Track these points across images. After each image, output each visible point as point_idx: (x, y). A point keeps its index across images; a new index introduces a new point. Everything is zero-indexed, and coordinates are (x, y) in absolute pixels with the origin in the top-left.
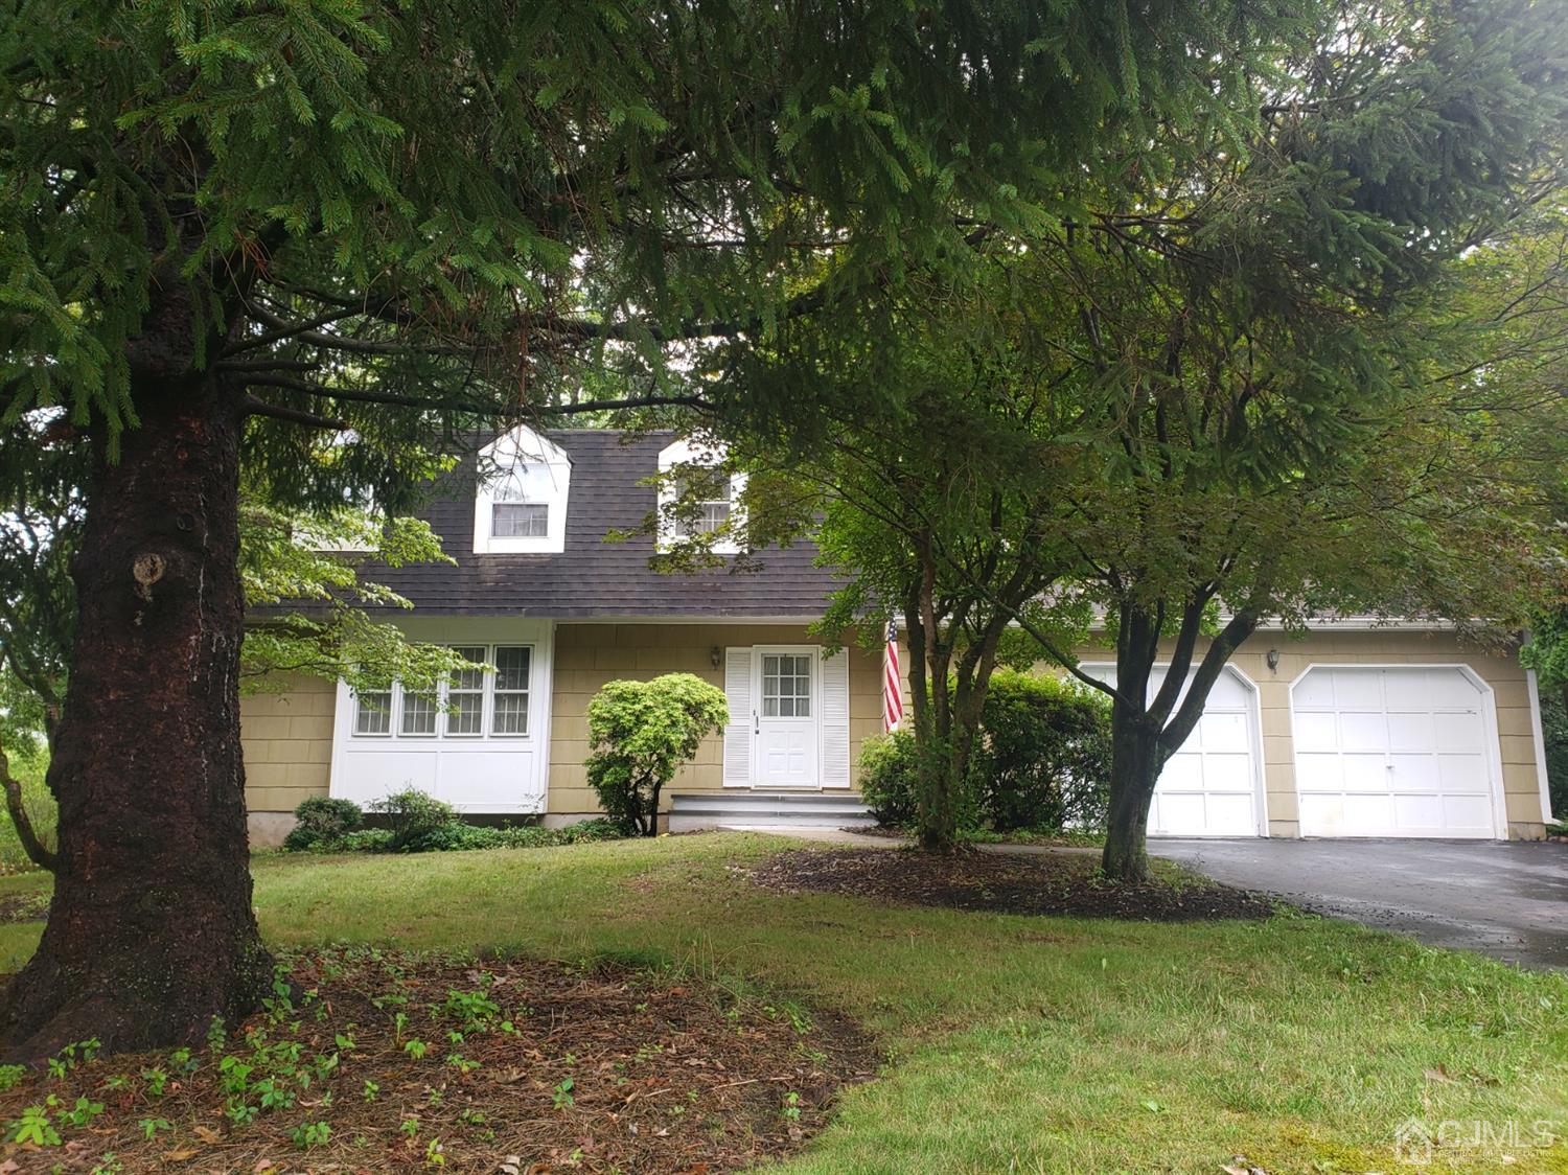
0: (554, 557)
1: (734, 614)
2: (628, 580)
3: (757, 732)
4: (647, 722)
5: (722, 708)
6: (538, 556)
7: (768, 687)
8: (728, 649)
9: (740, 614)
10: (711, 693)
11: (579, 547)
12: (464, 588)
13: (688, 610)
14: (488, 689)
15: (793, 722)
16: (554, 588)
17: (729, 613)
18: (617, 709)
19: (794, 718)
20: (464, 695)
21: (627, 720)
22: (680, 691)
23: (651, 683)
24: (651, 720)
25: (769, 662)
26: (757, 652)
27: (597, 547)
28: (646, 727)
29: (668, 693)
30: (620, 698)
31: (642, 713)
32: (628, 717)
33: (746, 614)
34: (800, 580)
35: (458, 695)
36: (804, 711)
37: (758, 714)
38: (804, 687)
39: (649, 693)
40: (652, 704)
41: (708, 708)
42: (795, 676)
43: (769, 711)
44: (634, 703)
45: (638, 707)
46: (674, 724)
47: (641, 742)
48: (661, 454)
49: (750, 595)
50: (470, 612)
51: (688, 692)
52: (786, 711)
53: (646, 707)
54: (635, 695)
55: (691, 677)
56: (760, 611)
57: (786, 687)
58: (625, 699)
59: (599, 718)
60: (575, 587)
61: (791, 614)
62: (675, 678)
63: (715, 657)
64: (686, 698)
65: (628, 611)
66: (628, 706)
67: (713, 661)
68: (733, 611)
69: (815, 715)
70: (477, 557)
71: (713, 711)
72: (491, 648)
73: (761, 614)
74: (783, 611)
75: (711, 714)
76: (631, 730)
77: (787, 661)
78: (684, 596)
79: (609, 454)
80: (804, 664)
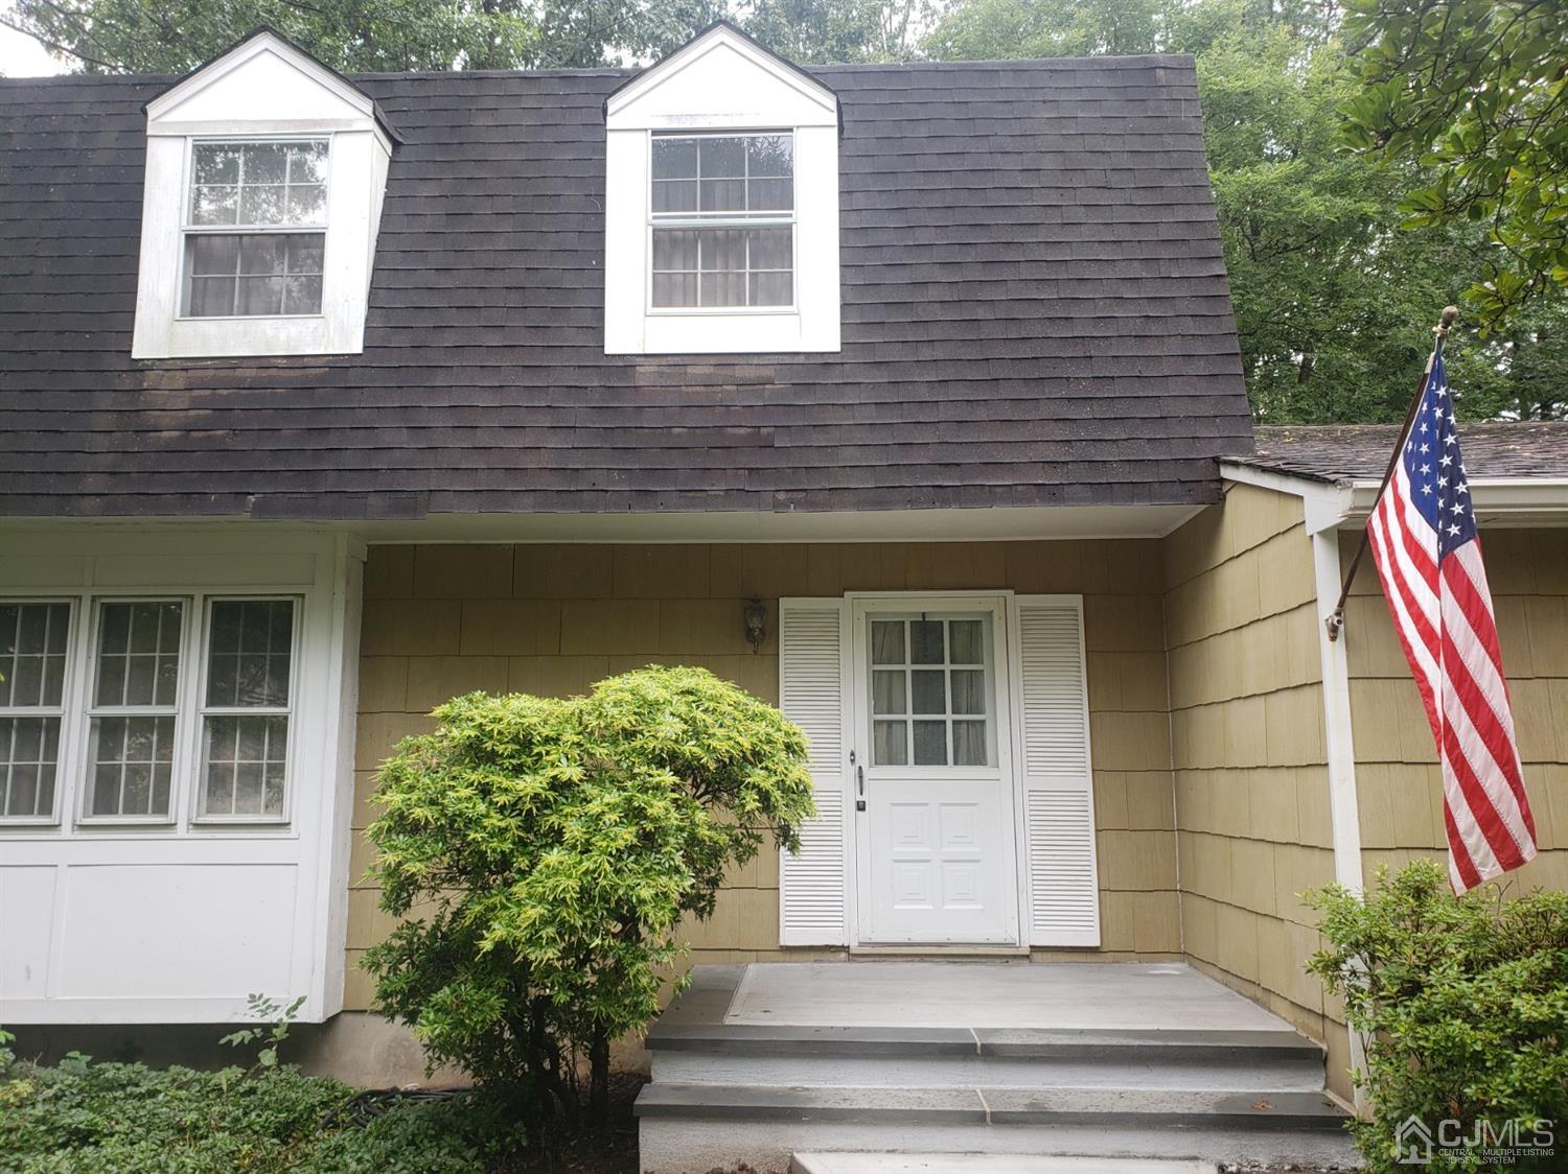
0: (338, 365)
1: (811, 506)
2: (529, 420)
3: (861, 807)
4: (556, 836)
5: (796, 772)
6: (296, 361)
7: (883, 692)
8: (785, 603)
9: (826, 506)
10: (761, 728)
11: (402, 339)
12: (101, 443)
13: (691, 497)
14: (190, 704)
15: (948, 779)
16: (333, 441)
17: (798, 505)
18: (460, 797)
19: (949, 771)
20: (134, 719)
21: (493, 830)
22: (669, 728)
23: (577, 703)
24: (574, 830)
25: (884, 637)
26: (856, 610)
27: (450, 339)
28: (553, 857)
29: (630, 735)
30: (477, 752)
31: (545, 804)
32: (495, 821)
33: (843, 506)
34: (982, 414)
35: (121, 719)
36: (974, 751)
37: (864, 759)
38: (971, 690)
39: (569, 736)
40: (573, 772)
41: (757, 776)
42: (947, 667)
43: (887, 753)
44: (518, 771)
45: (531, 784)
46: (649, 841)
47: (533, 912)
48: (613, 105)
49: (849, 457)
50: (110, 503)
51: (696, 732)
52: (930, 752)
53: (555, 785)
54: (524, 742)
55: (702, 680)
56: (879, 498)
57: (928, 692)
58: (492, 757)
59: (403, 824)
60: (387, 439)
61: (962, 504)
62: (652, 682)
63: (755, 623)
64: (689, 748)
65: (529, 499)
66: (498, 779)
67: (749, 632)
68: (809, 501)
69: (1004, 758)
70: (143, 367)
71: (767, 784)
72: (199, 602)
73: (879, 504)
74: (941, 496)
75: (764, 796)
76: (505, 863)
77: (927, 633)
78: (675, 461)
79: (484, 120)
80: (971, 635)
